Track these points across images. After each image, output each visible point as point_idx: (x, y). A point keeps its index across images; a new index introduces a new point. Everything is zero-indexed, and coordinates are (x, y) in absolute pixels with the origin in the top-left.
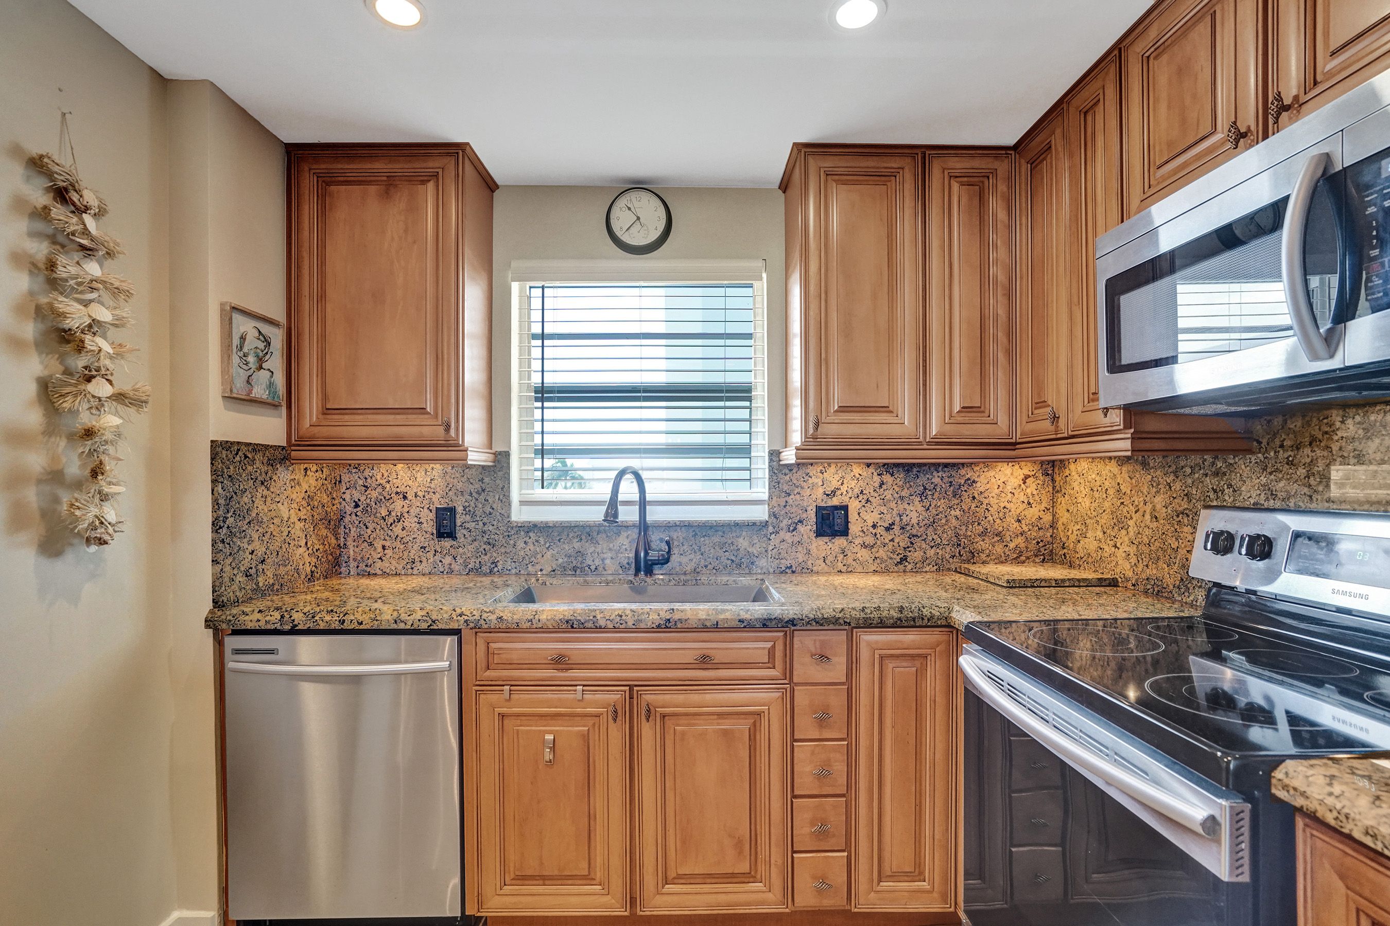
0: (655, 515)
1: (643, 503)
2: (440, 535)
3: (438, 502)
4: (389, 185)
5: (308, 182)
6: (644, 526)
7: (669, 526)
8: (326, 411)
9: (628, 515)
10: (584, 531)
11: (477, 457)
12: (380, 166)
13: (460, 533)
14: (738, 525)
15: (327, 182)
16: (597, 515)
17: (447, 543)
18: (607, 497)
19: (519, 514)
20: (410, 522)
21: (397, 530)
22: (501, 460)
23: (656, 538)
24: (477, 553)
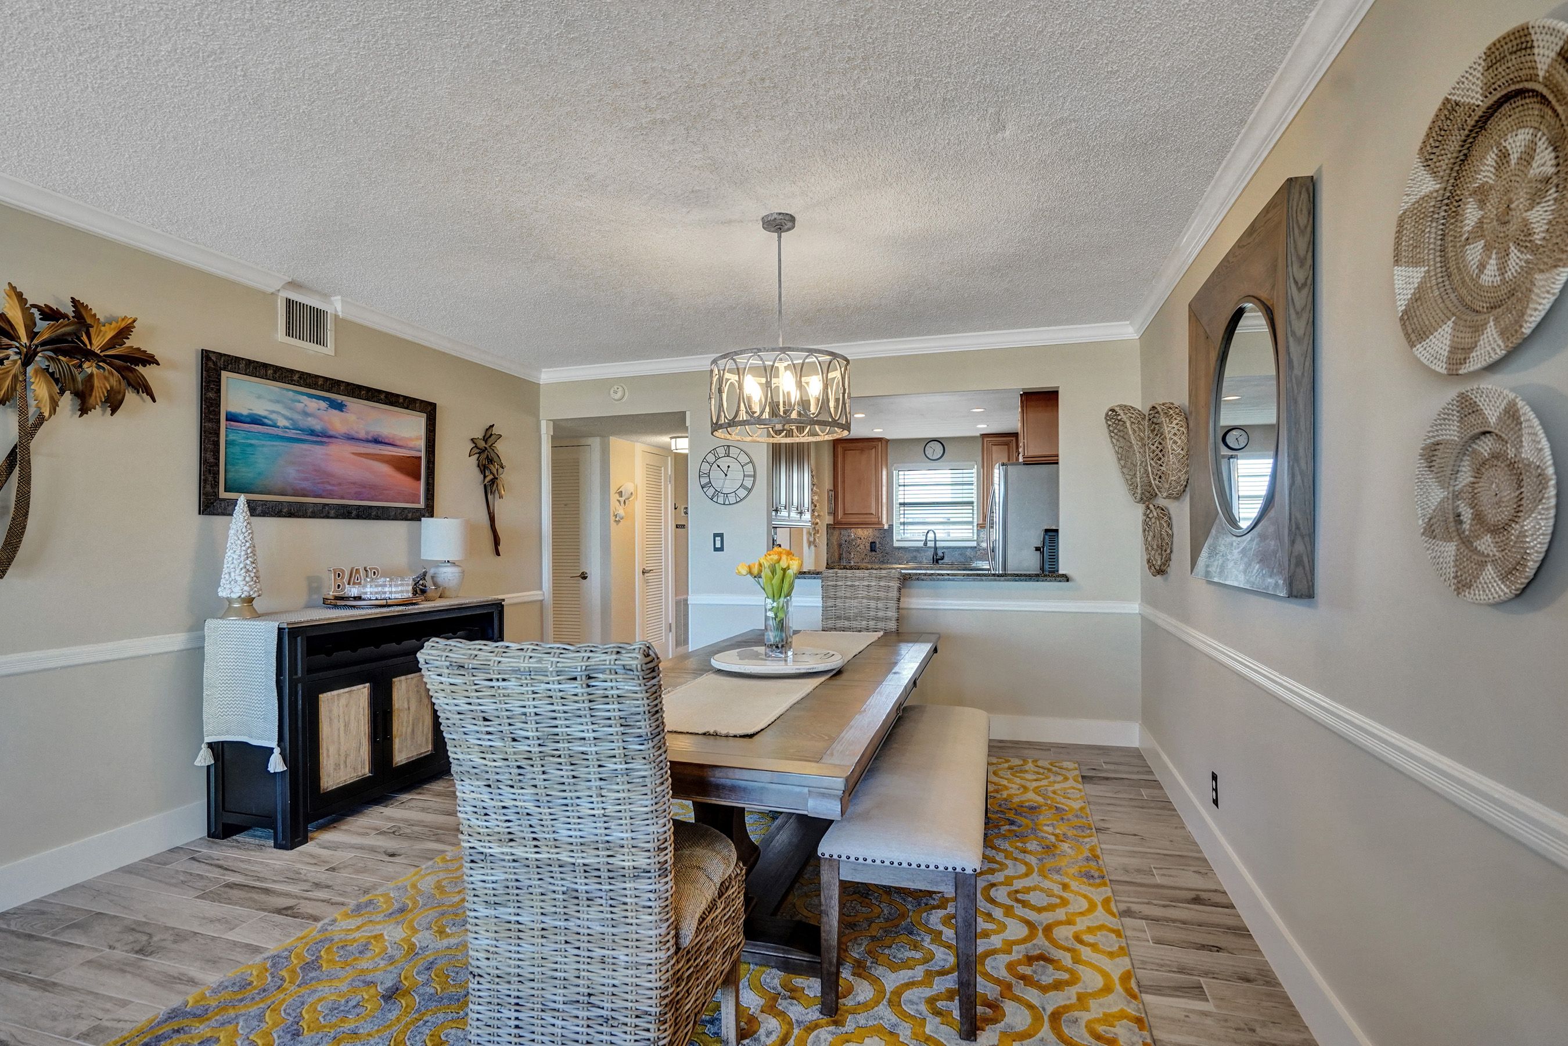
0: (939, 544)
1: (935, 541)
2: (871, 551)
3: (871, 540)
4: (862, 450)
5: (840, 450)
6: (936, 548)
7: (943, 548)
8: (845, 514)
9: (931, 544)
10: (917, 550)
11: (886, 527)
12: (860, 445)
13: (878, 550)
14: (967, 548)
15: (845, 450)
16: (921, 544)
17: (874, 553)
18: (924, 538)
19: (896, 544)
20: (862, 546)
21: (858, 549)
22: (891, 526)
23: (940, 554)
24: (883, 557)
